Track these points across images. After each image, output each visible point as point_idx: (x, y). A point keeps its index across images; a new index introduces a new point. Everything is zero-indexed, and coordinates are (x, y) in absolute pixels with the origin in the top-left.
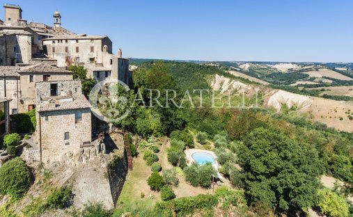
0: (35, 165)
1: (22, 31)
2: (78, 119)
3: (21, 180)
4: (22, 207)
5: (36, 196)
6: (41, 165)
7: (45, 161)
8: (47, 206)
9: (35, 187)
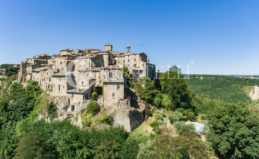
0: (101, 105)
1: (105, 53)
2: (118, 88)
3: (95, 109)
4: (94, 119)
5: (100, 117)
6: (103, 106)
7: (105, 105)
8: (103, 121)
9: (99, 113)
